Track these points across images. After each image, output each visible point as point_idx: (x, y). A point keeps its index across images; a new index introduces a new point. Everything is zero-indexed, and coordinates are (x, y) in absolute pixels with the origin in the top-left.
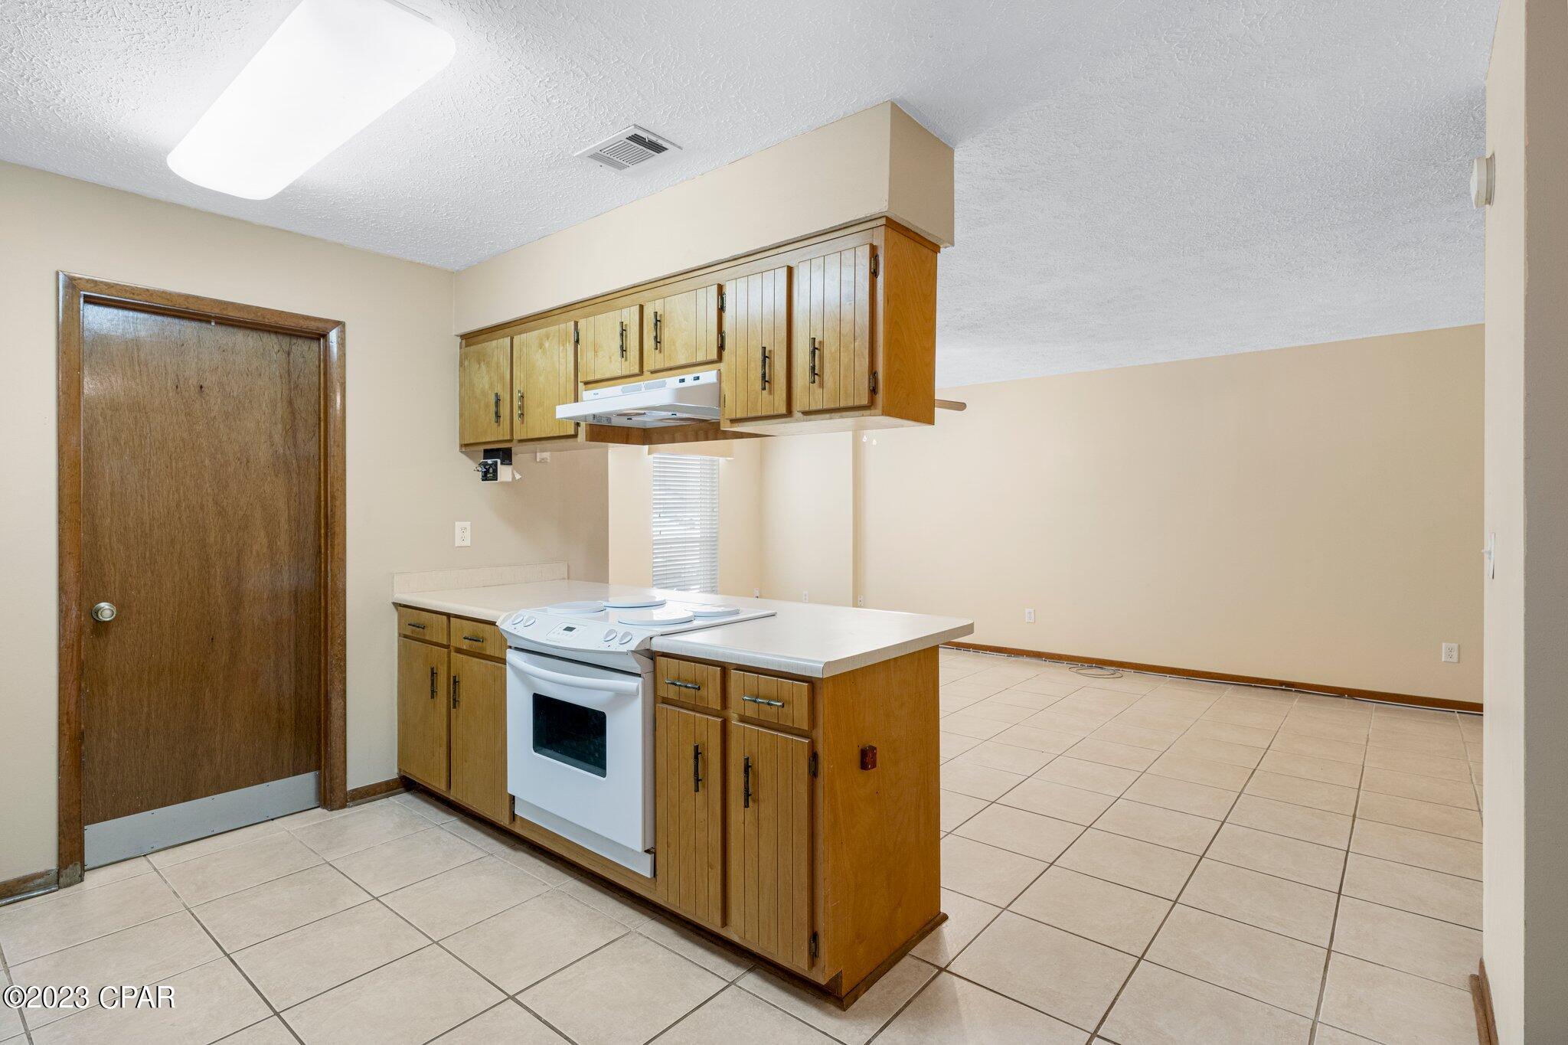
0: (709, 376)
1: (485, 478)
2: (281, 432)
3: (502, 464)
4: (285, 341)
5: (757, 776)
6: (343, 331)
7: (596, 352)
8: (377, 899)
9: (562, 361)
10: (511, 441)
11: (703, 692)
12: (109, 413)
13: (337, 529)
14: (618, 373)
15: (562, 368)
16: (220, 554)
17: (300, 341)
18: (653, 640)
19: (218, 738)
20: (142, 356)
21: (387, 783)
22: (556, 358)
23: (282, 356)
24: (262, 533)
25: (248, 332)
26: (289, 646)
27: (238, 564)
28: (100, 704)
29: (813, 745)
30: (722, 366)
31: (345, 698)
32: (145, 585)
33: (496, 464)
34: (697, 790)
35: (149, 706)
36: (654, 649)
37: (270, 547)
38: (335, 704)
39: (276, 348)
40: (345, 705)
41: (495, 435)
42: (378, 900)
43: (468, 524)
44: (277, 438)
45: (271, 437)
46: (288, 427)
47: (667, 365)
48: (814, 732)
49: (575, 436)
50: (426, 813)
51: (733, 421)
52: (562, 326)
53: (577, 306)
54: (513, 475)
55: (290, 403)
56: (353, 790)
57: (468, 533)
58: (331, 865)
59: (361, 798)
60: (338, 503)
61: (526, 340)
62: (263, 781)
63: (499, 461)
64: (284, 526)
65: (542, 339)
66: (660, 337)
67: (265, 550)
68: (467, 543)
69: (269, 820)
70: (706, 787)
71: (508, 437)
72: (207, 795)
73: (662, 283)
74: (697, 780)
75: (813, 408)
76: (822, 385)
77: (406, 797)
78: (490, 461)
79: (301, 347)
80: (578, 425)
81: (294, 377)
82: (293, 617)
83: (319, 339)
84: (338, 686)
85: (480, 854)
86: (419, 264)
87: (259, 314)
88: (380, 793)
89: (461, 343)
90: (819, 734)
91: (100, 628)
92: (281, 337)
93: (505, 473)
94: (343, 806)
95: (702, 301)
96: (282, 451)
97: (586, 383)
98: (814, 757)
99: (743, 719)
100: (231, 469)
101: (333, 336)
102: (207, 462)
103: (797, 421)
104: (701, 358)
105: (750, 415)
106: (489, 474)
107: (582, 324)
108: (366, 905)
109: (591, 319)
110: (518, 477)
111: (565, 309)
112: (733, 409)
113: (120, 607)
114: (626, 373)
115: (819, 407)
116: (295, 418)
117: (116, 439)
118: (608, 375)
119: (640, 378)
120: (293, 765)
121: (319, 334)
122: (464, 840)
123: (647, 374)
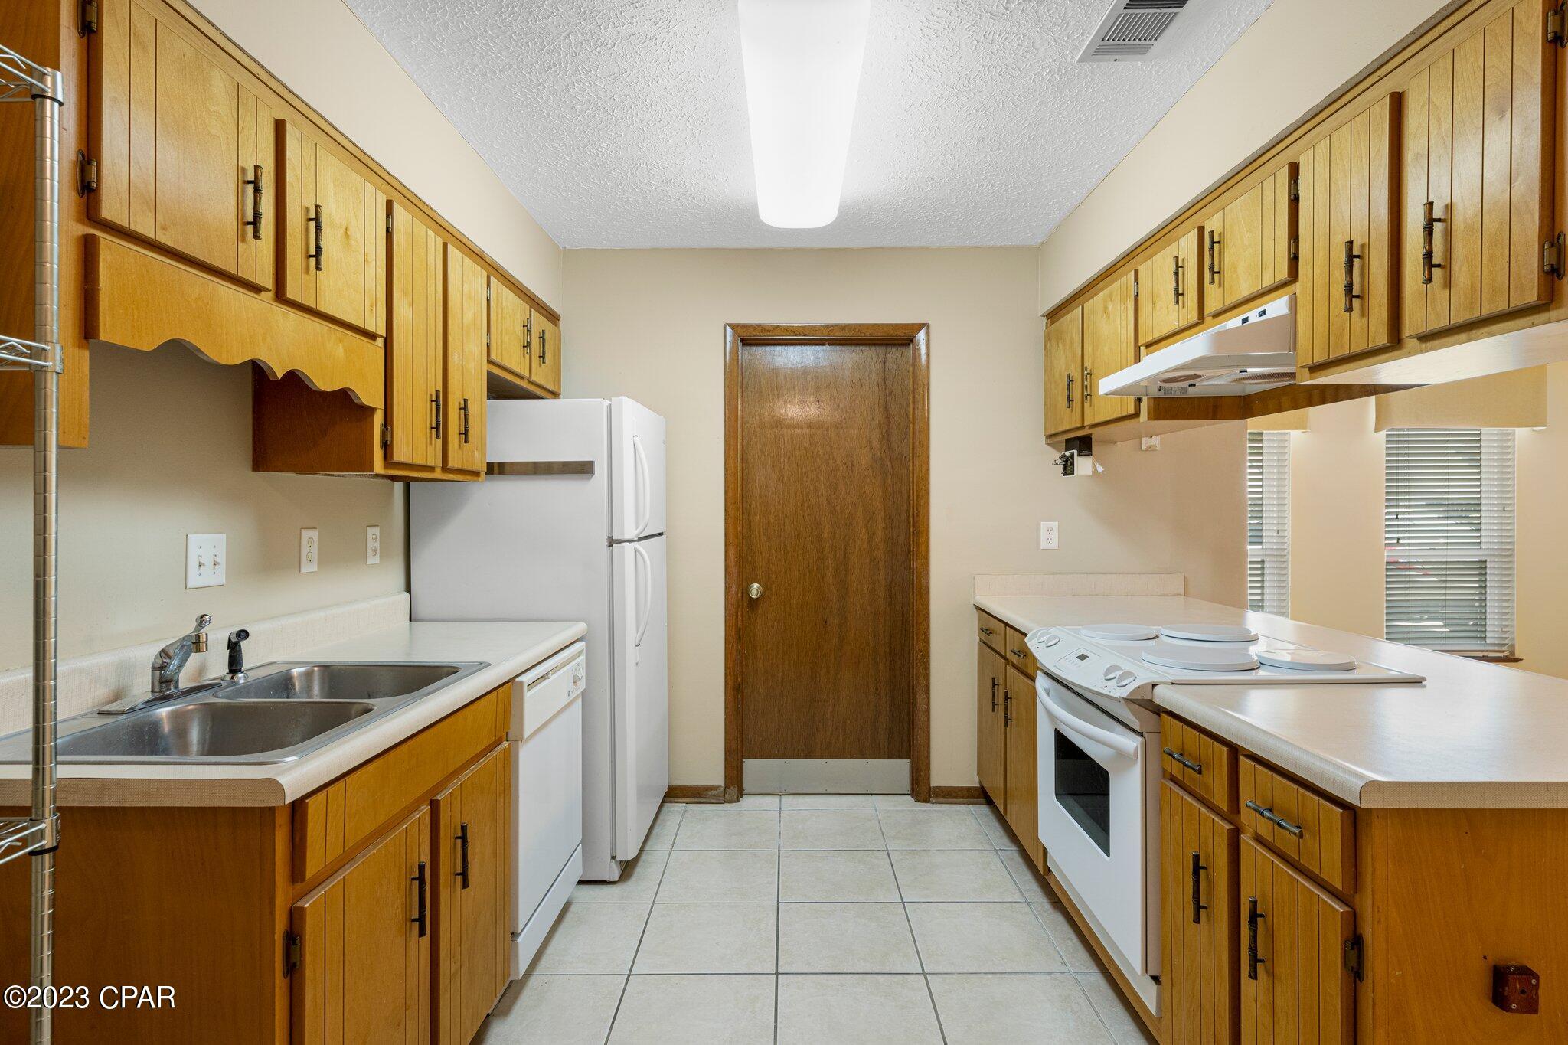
0: (1277, 307)
1: (1065, 474)
2: (878, 436)
3: (1079, 455)
4: (881, 350)
5: (1271, 934)
6: (928, 333)
7: (1153, 304)
8: (903, 903)
9: (1124, 323)
10: (1082, 427)
11: (1206, 777)
12: (758, 430)
13: (922, 528)
14: (1175, 326)
15: (1124, 331)
16: (832, 548)
17: (894, 349)
18: (1156, 688)
19: (830, 710)
20: (780, 381)
21: (969, 789)
22: (1118, 322)
23: (879, 366)
24: (864, 530)
25: (853, 348)
26: (885, 637)
27: (845, 557)
28: (753, 663)
29: (1353, 920)
30: (1297, 287)
31: (929, 694)
32: (781, 571)
33: (1072, 456)
34: (1197, 920)
35: (783, 672)
36: (1157, 701)
37: (870, 542)
38: (920, 698)
39: (875, 359)
40: (929, 702)
41: (1069, 421)
42: (904, 905)
43: (1054, 525)
44: (876, 443)
45: (870, 441)
46: (884, 431)
47: (1229, 302)
48: (1357, 897)
49: (1137, 415)
50: (991, 832)
51: (1315, 369)
52: (1124, 279)
53: (1139, 250)
54: (1094, 467)
55: (886, 409)
56: (937, 788)
57: (1055, 536)
58: (888, 854)
59: (944, 797)
60: (922, 502)
61: (1094, 303)
62: (864, 757)
63: (1076, 452)
64: (881, 525)
65: (1106, 302)
66: (1220, 265)
67: (865, 546)
68: (1055, 545)
69: (869, 794)
70: (1212, 920)
71: (1079, 424)
72: (822, 758)
73: (1223, 188)
74: (1198, 908)
75: (1433, 326)
76: (1448, 284)
77: (984, 809)
78: (1067, 453)
79: (895, 353)
80: (1139, 400)
81: (889, 383)
82: (888, 609)
83: (909, 345)
84: (923, 683)
85: (1017, 897)
86: (1001, 247)
87: (857, 330)
88: (962, 798)
89: (1047, 323)
90: (1366, 904)
91: (753, 603)
92: (878, 348)
93: (1083, 465)
94: (926, 801)
95: (1269, 195)
96: (879, 454)
97: (1148, 346)
98: (1355, 943)
99: (1259, 840)
100: (839, 473)
101: (921, 336)
102: (822, 468)
103: (1410, 354)
104: (1268, 281)
105: (1334, 355)
106: (1068, 466)
107: (1141, 268)
108: (892, 906)
109: (1150, 261)
110: (1100, 469)
111: (1128, 258)
112: (1311, 350)
113: (766, 587)
114: (1184, 324)
115: (1444, 323)
116: (890, 422)
117: (762, 451)
118: (1166, 331)
119: (1200, 327)
120: (888, 748)
121: (907, 340)
122: (1011, 876)
123: (1208, 320)
